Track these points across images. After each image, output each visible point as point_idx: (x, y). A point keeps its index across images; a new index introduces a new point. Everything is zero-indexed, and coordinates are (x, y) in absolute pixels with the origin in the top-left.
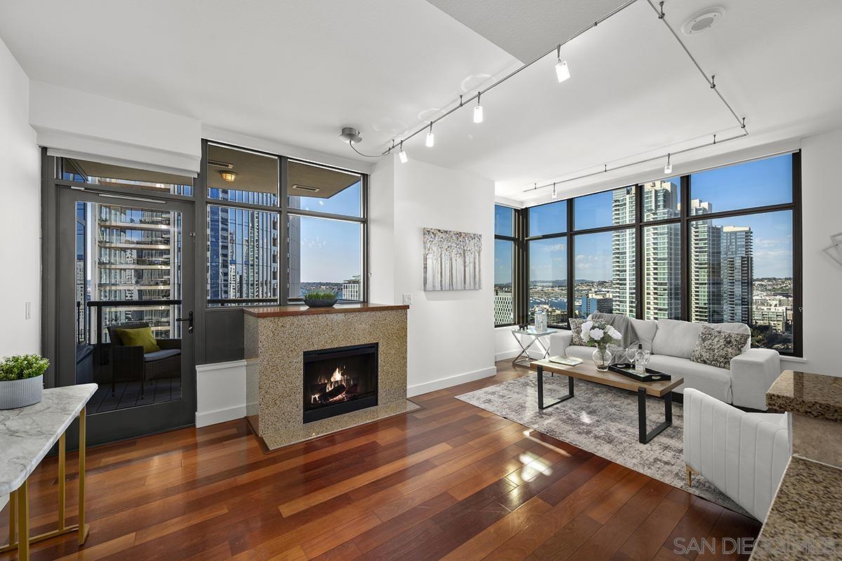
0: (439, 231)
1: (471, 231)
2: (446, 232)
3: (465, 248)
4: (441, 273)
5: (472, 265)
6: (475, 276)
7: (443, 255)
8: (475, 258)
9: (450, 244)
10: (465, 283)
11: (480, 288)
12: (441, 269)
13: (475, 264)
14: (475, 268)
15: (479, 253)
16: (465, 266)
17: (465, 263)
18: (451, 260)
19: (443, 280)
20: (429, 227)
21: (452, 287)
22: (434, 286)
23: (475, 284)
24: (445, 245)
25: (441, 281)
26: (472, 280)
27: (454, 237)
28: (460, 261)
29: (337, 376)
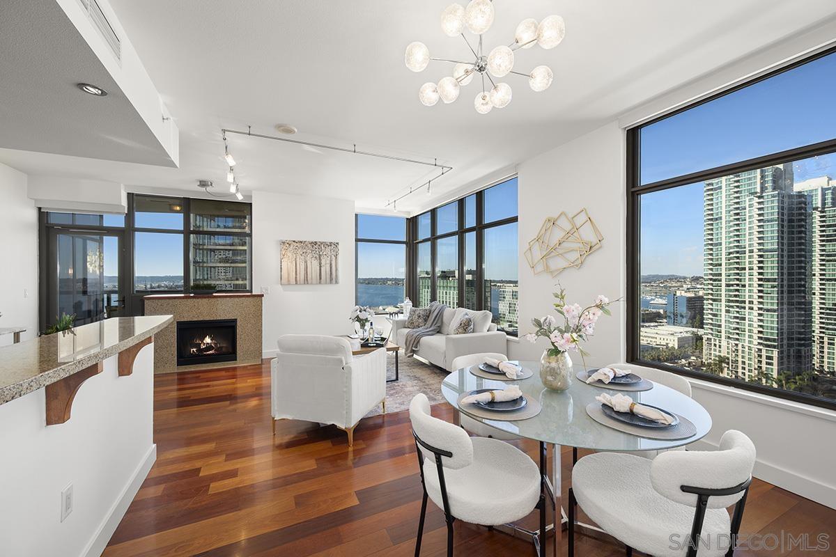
0: (294, 241)
1: (328, 240)
2: (301, 242)
3: (321, 253)
4: (296, 272)
5: (328, 266)
6: (331, 274)
7: (298, 259)
8: (331, 261)
9: (305, 251)
10: (320, 278)
11: (337, 282)
12: (296, 269)
13: (331, 264)
14: (331, 268)
15: (336, 256)
16: (320, 267)
17: (320, 264)
18: (306, 262)
19: (298, 276)
20: (284, 239)
21: (306, 281)
22: (289, 281)
23: (333, 279)
24: (300, 251)
25: (296, 278)
26: (328, 276)
27: (309, 245)
28: (316, 263)
29: (208, 340)
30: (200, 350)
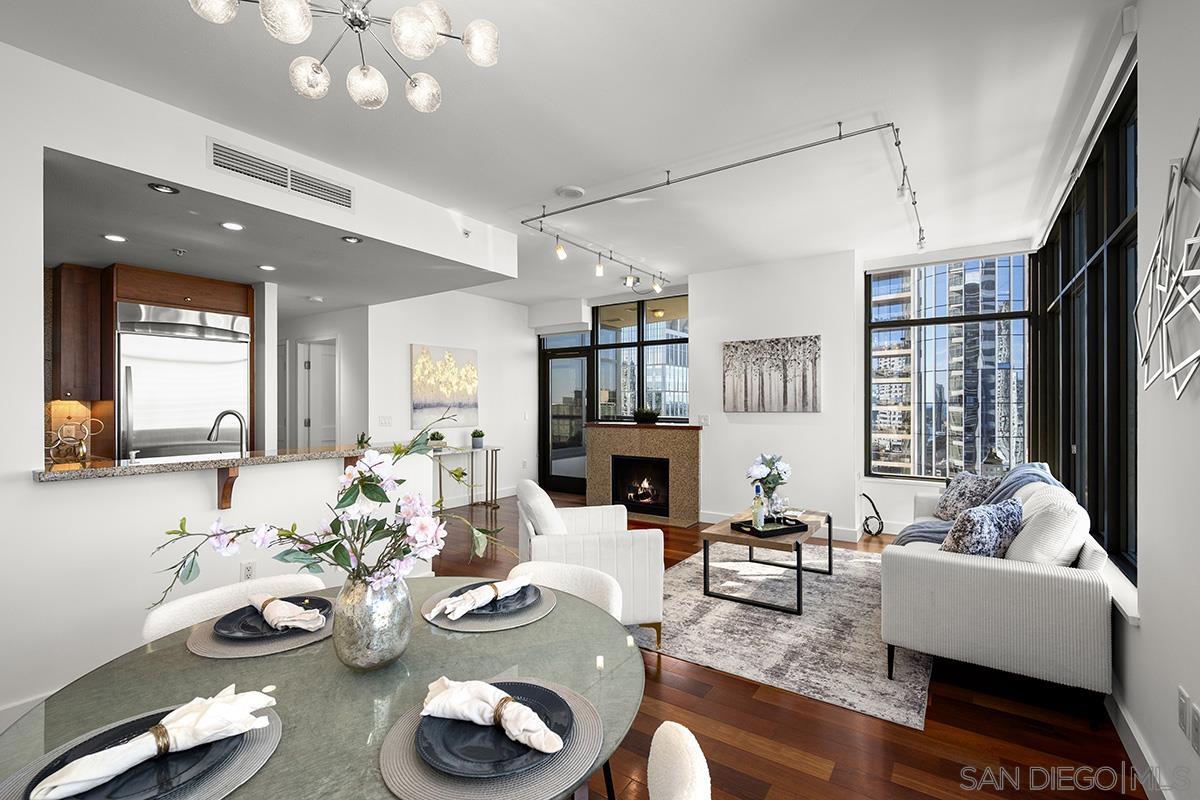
0: (743, 342)
1: (799, 334)
2: (754, 342)
3: (786, 358)
4: (746, 392)
5: (799, 380)
6: (805, 394)
7: (749, 371)
8: (804, 370)
9: (759, 356)
10: (785, 403)
11: (815, 410)
12: (746, 387)
13: (804, 377)
14: (804, 383)
15: (814, 362)
16: (785, 382)
17: (785, 377)
18: (761, 374)
19: (749, 399)
20: (728, 340)
21: (762, 407)
22: (735, 407)
23: (808, 403)
24: (752, 358)
25: (746, 401)
26: (799, 399)
27: (767, 347)
28: (777, 376)
30: (637, 496)
